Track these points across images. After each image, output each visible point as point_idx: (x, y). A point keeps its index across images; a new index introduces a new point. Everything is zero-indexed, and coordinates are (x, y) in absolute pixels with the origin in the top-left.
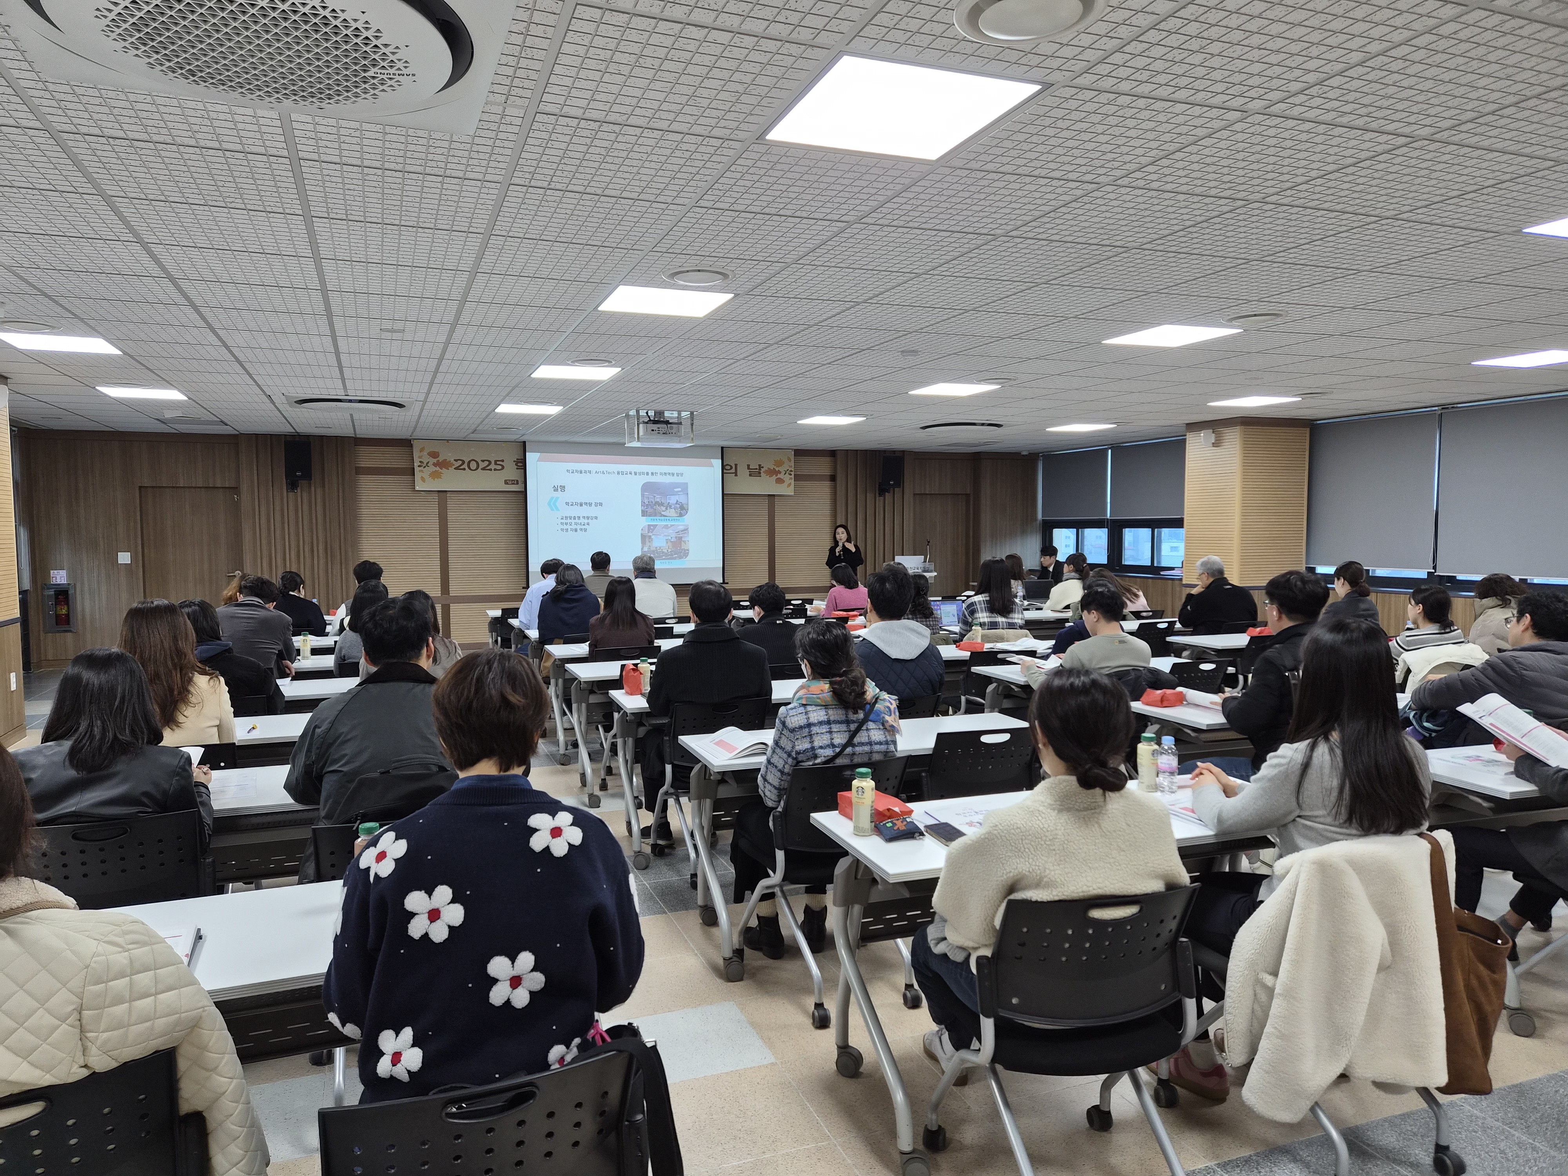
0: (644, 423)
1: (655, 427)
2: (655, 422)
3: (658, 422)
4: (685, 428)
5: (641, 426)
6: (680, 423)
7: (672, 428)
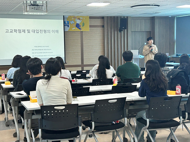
0: (29, 5)
1: (33, 7)
2: (33, 5)
3: (35, 5)
4: (44, 8)
5: (28, 7)
6: (43, 6)
7: (39, 7)
